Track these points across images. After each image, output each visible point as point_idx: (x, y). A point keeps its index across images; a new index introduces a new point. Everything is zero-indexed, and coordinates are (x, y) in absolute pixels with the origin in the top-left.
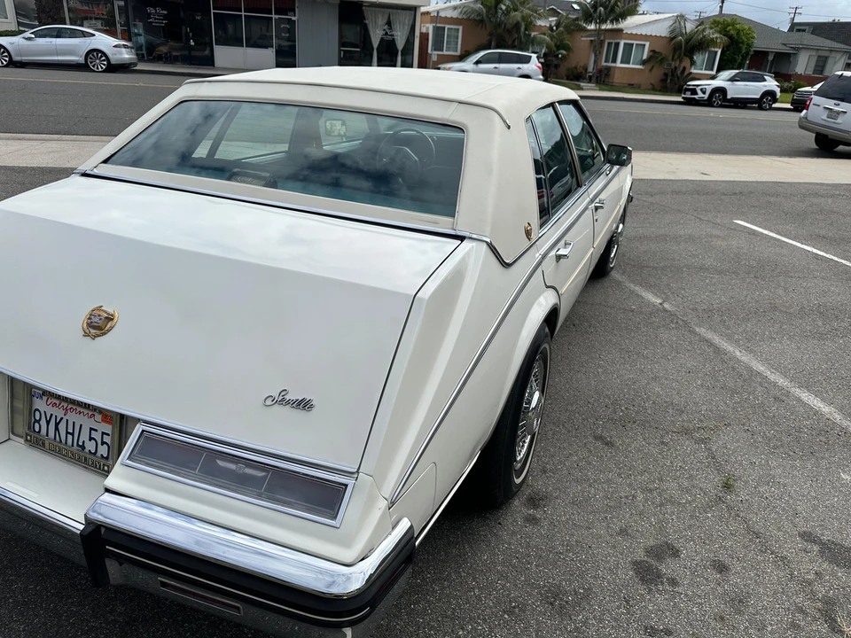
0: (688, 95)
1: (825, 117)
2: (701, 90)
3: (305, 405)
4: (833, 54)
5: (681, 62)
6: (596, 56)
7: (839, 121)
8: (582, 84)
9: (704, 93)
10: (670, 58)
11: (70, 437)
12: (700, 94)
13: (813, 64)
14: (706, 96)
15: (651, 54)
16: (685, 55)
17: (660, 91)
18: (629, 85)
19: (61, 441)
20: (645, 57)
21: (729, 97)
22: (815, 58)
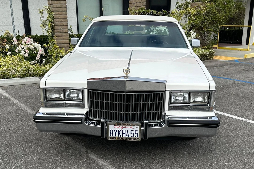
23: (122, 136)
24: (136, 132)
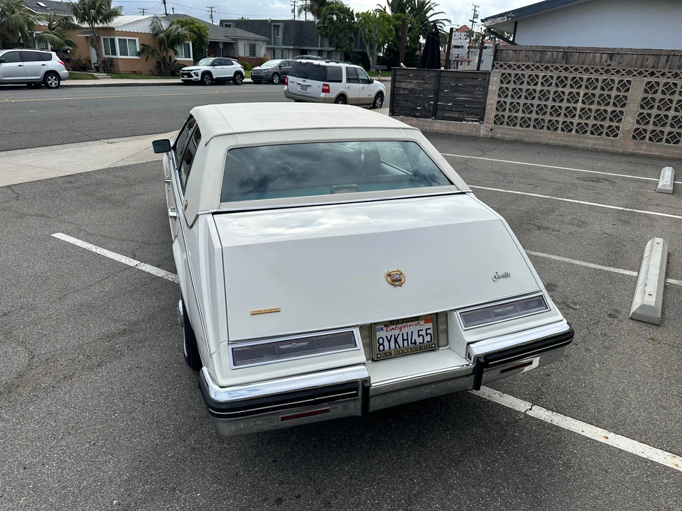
0: (186, 78)
1: (300, 90)
2: (194, 73)
3: (507, 275)
4: (257, 43)
5: (167, 53)
6: (96, 50)
7: (308, 91)
8: (95, 74)
9: (197, 76)
10: (158, 50)
11: (406, 342)
12: (195, 77)
13: (248, 50)
14: (199, 78)
15: (142, 47)
16: (169, 47)
17: (158, 75)
18: (133, 72)
19: (400, 347)
20: (138, 50)
21: (214, 77)
22: (248, 46)
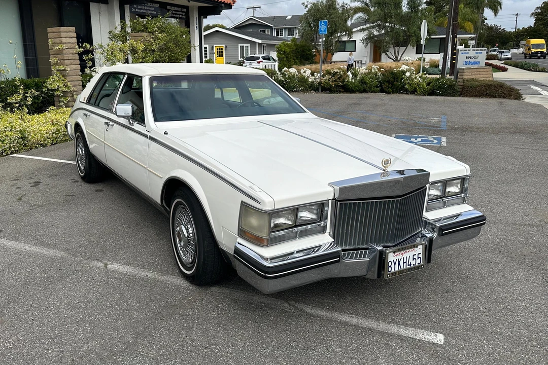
23: (402, 268)
24: (420, 256)
